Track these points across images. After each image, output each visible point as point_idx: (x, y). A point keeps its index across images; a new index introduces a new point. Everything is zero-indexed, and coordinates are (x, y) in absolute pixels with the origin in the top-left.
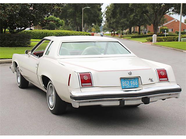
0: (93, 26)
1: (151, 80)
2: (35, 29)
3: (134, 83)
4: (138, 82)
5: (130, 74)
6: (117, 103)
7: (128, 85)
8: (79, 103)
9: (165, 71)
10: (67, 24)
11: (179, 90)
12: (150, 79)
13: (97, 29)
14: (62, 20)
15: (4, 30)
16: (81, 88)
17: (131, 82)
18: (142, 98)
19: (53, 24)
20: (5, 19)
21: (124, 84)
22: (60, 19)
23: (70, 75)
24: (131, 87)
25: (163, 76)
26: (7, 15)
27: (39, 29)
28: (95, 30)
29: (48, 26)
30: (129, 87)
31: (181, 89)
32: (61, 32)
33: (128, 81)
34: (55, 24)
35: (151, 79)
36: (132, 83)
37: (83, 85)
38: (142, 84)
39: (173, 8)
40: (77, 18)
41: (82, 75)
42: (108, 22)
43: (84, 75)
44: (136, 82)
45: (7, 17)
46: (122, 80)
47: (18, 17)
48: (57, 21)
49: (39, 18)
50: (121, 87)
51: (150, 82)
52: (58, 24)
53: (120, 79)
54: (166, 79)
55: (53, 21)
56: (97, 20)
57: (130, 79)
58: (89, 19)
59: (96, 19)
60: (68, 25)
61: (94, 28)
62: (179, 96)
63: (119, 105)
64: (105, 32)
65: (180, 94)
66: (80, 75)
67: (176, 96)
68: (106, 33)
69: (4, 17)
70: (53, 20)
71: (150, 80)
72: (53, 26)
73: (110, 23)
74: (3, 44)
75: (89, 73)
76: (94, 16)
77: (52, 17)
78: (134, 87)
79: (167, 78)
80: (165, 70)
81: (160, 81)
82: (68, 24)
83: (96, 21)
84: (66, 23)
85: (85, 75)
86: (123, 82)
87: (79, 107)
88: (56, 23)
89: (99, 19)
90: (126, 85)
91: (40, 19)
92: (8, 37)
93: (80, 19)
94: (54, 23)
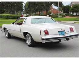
24: (62, 34)
28: (19, 14)
39: (54, 4)
50: (59, 35)
51: (68, 32)
53: (58, 32)
58: (18, 9)
73: (27, 11)
76: (20, 8)
79: (73, 31)
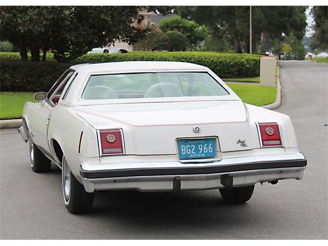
0: (282, 39)
1: (243, 143)
2: (134, 50)
3: (205, 149)
4: (214, 147)
5: (197, 130)
6: (169, 186)
7: (192, 153)
8: (95, 183)
9: (275, 127)
10: (217, 35)
11: (302, 163)
12: (239, 141)
13: (297, 46)
14: (204, 26)
15: (42, 54)
16: (100, 157)
17: (200, 147)
18: (222, 175)
19: (180, 36)
20: (39, 29)
21: (184, 150)
22: (197, 25)
23: (82, 132)
24: (199, 156)
25: (270, 135)
26: (45, 19)
27: (144, 50)
28: (290, 48)
29: (166, 43)
30: (194, 156)
31: (306, 161)
32: (185, 57)
33: (193, 144)
34: (184, 36)
35: (241, 140)
36: (201, 149)
37: (104, 152)
38: (220, 151)
40: (238, 22)
41: (104, 133)
42: (320, 28)
43: (109, 133)
44: (210, 148)
45: (44, 25)
46: (180, 142)
47: (69, 23)
48: (191, 29)
49: (119, 25)
50: (177, 155)
51: (239, 147)
52: (192, 35)
53: (177, 141)
54: (278, 142)
55: (181, 30)
56: (290, 24)
57: (197, 142)
58: (270, 23)
59: (288, 20)
60: (221, 37)
61: (289, 43)
62: (302, 175)
63: (172, 188)
64: (316, 54)
65: (304, 171)
66: (100, 133)
67: (296, 175)
68: (319, 55)
69: (38, 26)
70: (182, 27)
71: (240, 144)
72: (181, 43)
74: (37, 87)
75: (118, 129)
77: (177, 20)
78: (206, 157)
79: (279, 139)
80: (277, 125)
81: (263, 145)
82: (221, 35)
83: (288, 25)
84: (215, 33)
85: (111, 133)
86: (182, 146)
87: (95, 190)
88: (189, 34)
89: (295, 21)
90: (189, 152)
91: (121, 27)
92: (49, 69)
93: (244, 22)
94: (183, 33)
